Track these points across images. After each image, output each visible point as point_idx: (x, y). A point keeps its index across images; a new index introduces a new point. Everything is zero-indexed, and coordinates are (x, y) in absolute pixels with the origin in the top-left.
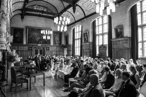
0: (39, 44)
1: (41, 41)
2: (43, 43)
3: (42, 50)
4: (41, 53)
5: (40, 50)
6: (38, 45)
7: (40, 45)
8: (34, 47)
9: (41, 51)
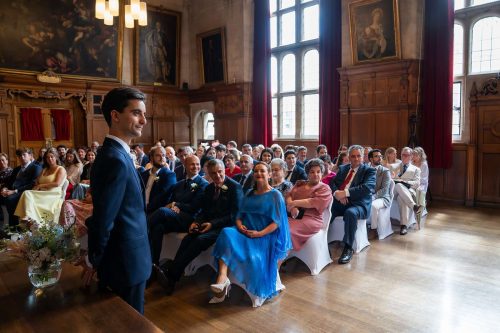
0: (43, 69)
1: (60, 56)
2: (71, 69)
3: (65, 113)
4: (61, 134)
5: (54, 114)
6: (43, 78)
7: (56, 80)
8: (13, 87)
9: (59, 117)
